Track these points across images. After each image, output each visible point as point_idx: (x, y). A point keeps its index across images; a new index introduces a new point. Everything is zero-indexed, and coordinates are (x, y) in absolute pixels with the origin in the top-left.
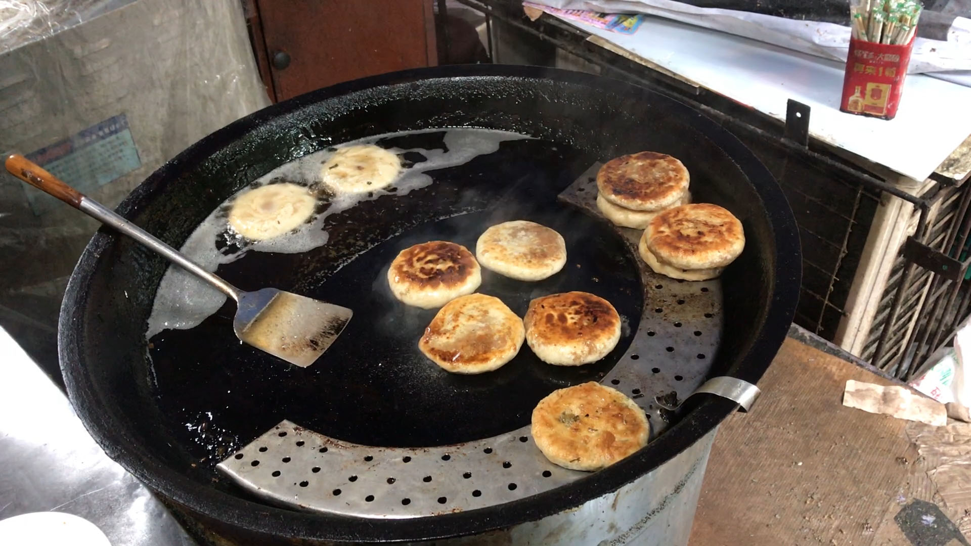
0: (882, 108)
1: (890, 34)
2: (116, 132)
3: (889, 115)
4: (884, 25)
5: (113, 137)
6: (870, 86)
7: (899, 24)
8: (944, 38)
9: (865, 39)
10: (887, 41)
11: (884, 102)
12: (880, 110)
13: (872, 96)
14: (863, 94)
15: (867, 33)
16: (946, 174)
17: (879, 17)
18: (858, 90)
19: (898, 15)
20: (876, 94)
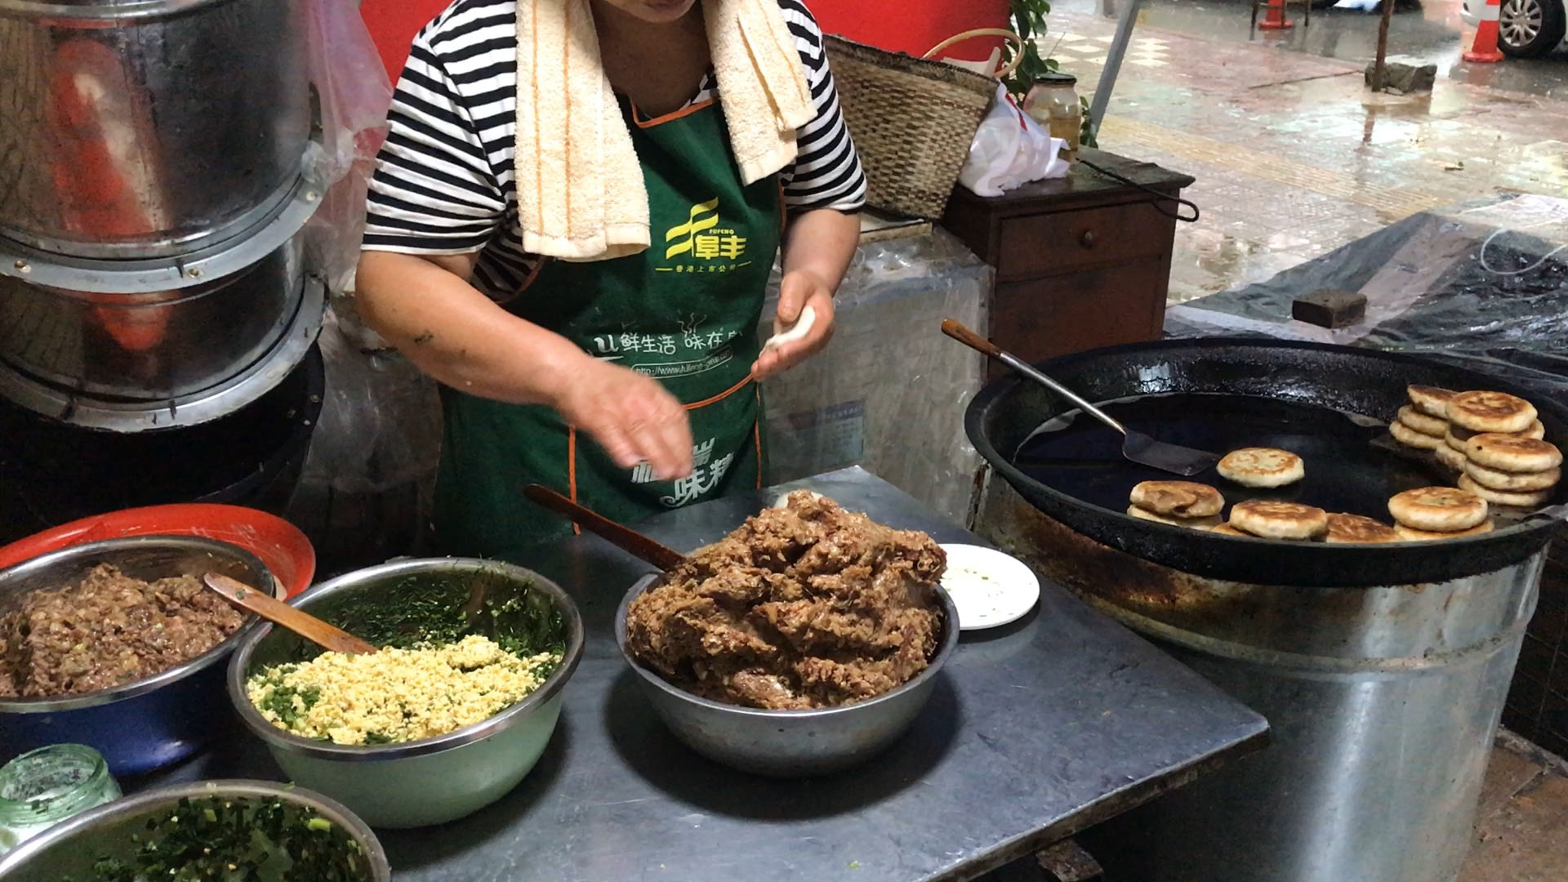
2: (852, 416)
5: (848, 420)
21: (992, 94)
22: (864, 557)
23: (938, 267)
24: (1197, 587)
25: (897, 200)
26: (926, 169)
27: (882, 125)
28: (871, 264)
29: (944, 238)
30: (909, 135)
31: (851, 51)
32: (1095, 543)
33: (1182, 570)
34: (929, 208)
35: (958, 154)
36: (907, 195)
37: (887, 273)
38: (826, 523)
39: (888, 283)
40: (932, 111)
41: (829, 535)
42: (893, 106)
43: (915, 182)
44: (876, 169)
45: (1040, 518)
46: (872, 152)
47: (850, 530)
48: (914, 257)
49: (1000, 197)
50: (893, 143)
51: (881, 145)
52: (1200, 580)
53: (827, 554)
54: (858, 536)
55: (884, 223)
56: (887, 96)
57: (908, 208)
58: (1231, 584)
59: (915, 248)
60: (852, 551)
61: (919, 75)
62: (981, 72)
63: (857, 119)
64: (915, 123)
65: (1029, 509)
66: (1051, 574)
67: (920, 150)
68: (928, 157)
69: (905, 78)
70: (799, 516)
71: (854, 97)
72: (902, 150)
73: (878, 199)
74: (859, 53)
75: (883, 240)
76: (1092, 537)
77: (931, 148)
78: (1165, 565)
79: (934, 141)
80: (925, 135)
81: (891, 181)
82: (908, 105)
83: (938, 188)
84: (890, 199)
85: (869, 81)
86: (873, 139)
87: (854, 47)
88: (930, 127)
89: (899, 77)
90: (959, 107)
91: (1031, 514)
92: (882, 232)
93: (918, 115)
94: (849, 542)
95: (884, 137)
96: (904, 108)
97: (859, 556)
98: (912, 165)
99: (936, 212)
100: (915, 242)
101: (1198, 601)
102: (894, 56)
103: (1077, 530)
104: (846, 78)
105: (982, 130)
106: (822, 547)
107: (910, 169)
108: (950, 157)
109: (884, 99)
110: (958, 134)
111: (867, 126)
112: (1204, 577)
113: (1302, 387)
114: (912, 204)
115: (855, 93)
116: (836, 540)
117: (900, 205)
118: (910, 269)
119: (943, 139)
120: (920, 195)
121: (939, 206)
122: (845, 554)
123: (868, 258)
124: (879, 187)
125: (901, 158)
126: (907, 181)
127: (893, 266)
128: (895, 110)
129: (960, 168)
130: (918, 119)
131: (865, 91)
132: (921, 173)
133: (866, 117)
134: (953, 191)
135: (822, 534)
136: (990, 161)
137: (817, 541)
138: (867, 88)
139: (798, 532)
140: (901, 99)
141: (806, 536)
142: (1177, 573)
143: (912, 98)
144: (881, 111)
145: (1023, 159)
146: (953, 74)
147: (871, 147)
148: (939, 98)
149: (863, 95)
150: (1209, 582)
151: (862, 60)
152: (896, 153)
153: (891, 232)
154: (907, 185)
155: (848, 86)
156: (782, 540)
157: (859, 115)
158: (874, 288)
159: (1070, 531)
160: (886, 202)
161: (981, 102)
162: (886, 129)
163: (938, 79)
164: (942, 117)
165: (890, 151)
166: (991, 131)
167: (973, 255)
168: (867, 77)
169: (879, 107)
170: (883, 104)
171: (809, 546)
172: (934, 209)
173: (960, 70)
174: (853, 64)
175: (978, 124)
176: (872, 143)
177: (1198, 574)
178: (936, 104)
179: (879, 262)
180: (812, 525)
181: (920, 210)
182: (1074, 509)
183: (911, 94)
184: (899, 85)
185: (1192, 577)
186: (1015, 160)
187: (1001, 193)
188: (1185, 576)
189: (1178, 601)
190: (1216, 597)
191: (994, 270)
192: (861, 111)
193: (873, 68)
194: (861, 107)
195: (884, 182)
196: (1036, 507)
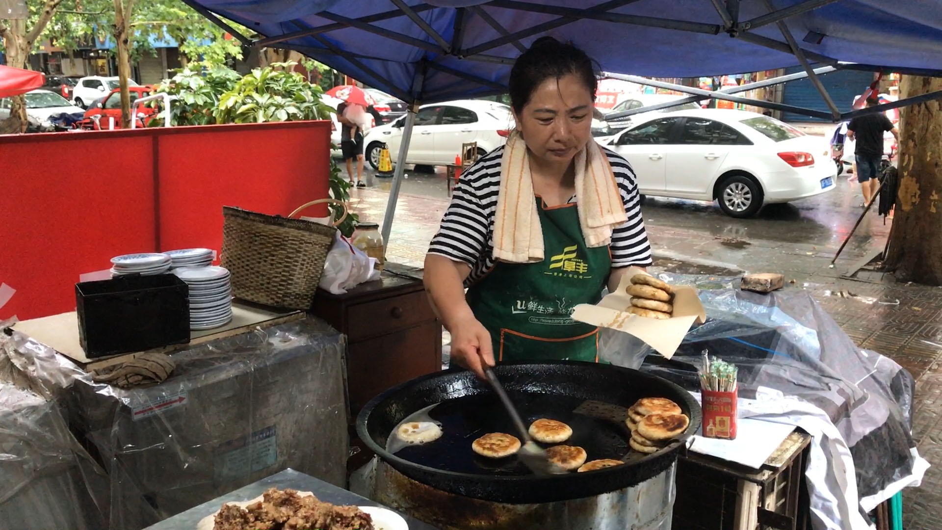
0: (727, 433)
1: (723, 385)
2: (269, 436)
3: (732, 438)
4: (719, 380)
5: (267, 440)
6: (718, 418)
7: (727, 379)
8: (754, 398)
9: (710, 389)
10: (722, 390)
11: (727, 429)
12: (726, 433)
13: (720, 425)
14: (714, 424)
15: (710, 386)
16: (771, 465)
17: (715, 375)
18: (711, 422)
19: (725, 374)
20: (722, 423)
21: (334, 236)
22: (319, 522)
23: (312, 337)
24: (509, 510)
25: (284, 301)
26: (300, 281)
27: (270, 258)
28: (272, 340)
29: (314, 320)
30: (287, 262)
31: (246, 216)
32: (447, 493)
33: (499, 502)
34: (303, 303)
35: (317, 271)
36: (289, 297)
37: (283, 344)
38: (292, 505)
39: (285, 351)
40: (300, 247)
41: (295, 512)
42: (276, 246)
43: (293, 289)
44: (268, 283)
45: (411, 484)
46: (264, 273)
47: (307, 507)
48: (298, 334)
49: (345, 294)
50: (278, 268)
51: (270, 269)
52: (510, 506)
53: (296, 525)
54: (313, 509)
55: (275, 315)
56: (271, 241)
57: (290, 305)
58: (527, 505)
59: (297, 328)
60: (311, 519)
61: (290, 227)
62: (326, 224)
63: (254, 255)
64: (291, 255)
65: (404, 479)
66: (422, 518)
67: (295, 270)
68: (300, 274)
69: (282, 230)
70: (274, 504)
71: (251, 243)
72: (284, 271)
73: (272, 301)
74: (251, 217)
75: (277, 325)
76: (444, 490)
77: (301, 269)
78: (489, 500)
79: (303, 265)
80: (297, 261)
81: (279, 289)
82: (285, 245)
83: (308, 291)
84: (279, 300)
85: (259, 233)
86: (264, 266)
87: (248, 213)
88: (299, 257)
89: (278, 229)
90: (315, 244)
91: (406, 481)
92: (276, 320)
93: (291, 251)
94: (308, 514)
95: (272, 265)
96: (282, 247)
97: (316, 521)
98: (292, 280)
99: (307, 306)
100: (297, 324)
101: (509, 519)
102: (274, 218)
103: (435, 487)
104: (244, 232)
105: (329, 257)
106: (292, 521)
107: (290, 282)
108: (313, 273)
109: (269, 243)
110: (316, 260)
111: (260, 259)
112: (512, 504)
113: (533, 385)
114: (292, 302)
115: (251, 240)
116: (299, 515)
117: (285, 303)
118: (296, 341)
119: (308, 263)
120: (297, 296)
121: (309, 302)
122: (307, 522)
123: (269, 337)
124: (271, 294)
125: (284, 276)
126: (289, 289)
127: (286, 340)
128: (277, 249)
129: (319, 279)
130: (292, 253)
131: (257, 238)
132: (296, 283)
133: (260, 254)
134: (316, 292)
135: (291, 513)
136: (336, 274)
137: (289, 519)
138: (258, 236)
139: (276, 515)
140: (280, 243)
141: (282, 517)
142: (496, 504)
143: (287, 241)
144: (268, 250)
145: (355, 270)
146: (310, 226)
147: (264, 271)
148: (303, 240)
149: (256, 241)
150: (515, 506)
151: (254, 221)
152: (280, 273)
153: (281, 320)
154: (289, 291)
155: (246, 237)
156: (267, 523)
157: (255, 253)
158: (276, 355)
159: (432, 489)
160: (277, 302)
161: (327, 241)
162: (273, 260)
163: (302, 229)
164: (306, 251)
165: (277, 273)
166: (335, 256)
167: (333, 328)
168: (258, 231)
169: (268, 247)
170: (269, 245)
171: (284, 522)
172: (306, 304)
173: (313, 223)
174: (248, 224)
175: (327, 253)
176: (265, 268)
177: (508, 502)
178: (302, 244)
179: (276, 338)
180: (283, 509)
181: (298, 305)
182: (433, 474)
183: (286, 239)
184: (278, 234)
185: (505, 505)
186: (351, 272)
187: (344, 291)
188: (501, 505)
189: (499, 521)
190: (520, 514)
191: (346, 336)
192: (256, 250)
193: (261, 225)
194: (255, 248)
195: (274, 291)
196: (409, 476)
